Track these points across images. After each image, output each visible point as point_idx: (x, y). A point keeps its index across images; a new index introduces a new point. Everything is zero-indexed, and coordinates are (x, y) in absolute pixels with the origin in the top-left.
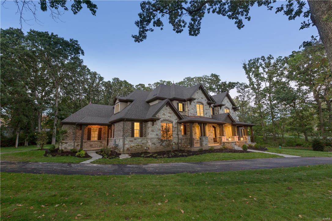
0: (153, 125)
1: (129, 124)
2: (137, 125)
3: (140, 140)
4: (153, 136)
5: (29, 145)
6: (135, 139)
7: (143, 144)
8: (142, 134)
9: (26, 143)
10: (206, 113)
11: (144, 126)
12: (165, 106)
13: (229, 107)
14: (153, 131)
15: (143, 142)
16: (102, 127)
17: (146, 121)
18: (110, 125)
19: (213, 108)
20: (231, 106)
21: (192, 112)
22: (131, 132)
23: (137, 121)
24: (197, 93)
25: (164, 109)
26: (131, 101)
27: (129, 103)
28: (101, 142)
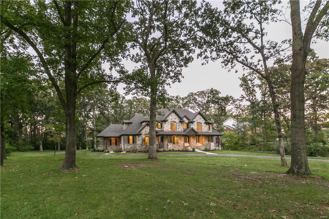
0: (139, 137)
1: (126, 137)
2: (131, 137)
3: (132, 145)
4: (139, 143)
5: (82, 149)
6: (130, 145)
7: (134, 147)
8: (133, 142)
9: (80, 148)
10: (179, 128)
11: (135, 137)
12: (147, 126)
13: (201, 122)
14: (139, 140)
15: (134, 146)
16: (117, 138)
17: (136, 135)
18: (120, 137)
19: (188, 124)
20: (204, 121)
21: (166, 128)
22: (127, 141)
23: (131, 135)
24: (172, 115)
25: (146, 128)
26: (131, 123)
27: (130, 124)
28: (117, 146)
